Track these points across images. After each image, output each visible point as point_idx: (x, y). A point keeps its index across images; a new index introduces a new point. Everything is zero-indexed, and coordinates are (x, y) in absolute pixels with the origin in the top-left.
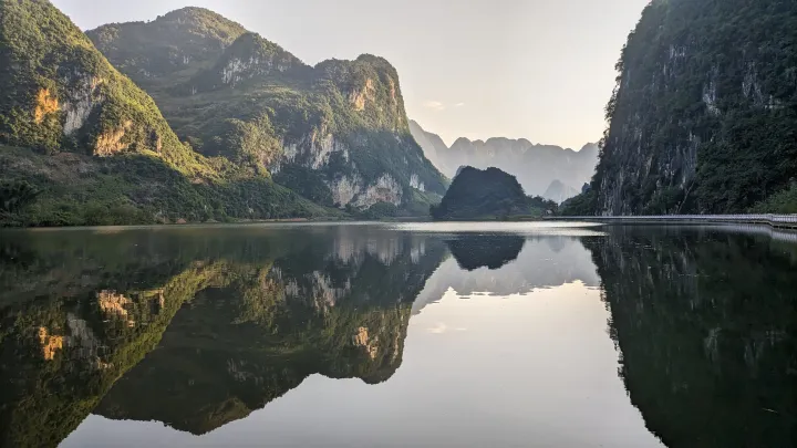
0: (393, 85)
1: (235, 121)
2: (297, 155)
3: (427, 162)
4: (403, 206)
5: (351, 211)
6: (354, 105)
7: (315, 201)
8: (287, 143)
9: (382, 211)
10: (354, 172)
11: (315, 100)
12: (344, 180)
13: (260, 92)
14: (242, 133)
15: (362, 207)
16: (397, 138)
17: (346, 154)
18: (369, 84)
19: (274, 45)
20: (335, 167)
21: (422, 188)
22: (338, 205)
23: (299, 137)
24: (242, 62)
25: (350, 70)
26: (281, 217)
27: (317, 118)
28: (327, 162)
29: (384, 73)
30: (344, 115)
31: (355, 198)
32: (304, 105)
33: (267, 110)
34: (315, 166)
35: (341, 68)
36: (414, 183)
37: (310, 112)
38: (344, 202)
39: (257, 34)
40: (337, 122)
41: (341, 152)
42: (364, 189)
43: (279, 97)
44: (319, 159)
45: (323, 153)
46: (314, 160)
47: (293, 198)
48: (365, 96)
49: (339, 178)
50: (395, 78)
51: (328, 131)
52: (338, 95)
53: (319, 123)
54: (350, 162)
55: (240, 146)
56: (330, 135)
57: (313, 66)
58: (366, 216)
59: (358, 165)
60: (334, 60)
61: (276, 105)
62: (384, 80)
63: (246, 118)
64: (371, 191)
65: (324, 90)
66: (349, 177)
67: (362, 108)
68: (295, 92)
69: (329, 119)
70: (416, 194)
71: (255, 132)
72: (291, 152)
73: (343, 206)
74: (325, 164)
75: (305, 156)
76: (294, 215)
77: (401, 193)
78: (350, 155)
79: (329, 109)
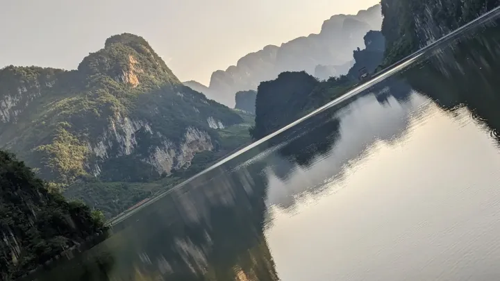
0: (148, 51)
1: (42, 148)
2: (107, 150)
3: (212, 102)
4: (217, 148)
5: (178, 174)
6: (129, 84)
7: (145, 181)
8: (94, 144)
9: (202, 160)
10: (163, 140)
11: (97, 96)
12: (158, 150)
13: (45, 113)
14: (54, 155)
15: (184, 166)
16: (179, 94)
17: (148, 128)
18: (132, 60)
19: (32, 68)
20: (145, 143)
21: (221, 126)
22: (164, 175)
23: (101, 134)
24: (12, 96)
25: (110, 56)
26: (126, 208)
27: (107, 110)
28: (136, 143)
29: (136, 44)
30: (127, 96)
31: (175, 162)
32: (89, 105)
33: (62, 125)
34: (128, 152)
35: (102, 58)
36: (212, 125)
37: (99, 107)
38: (168, 168)
39: (11, 66)
40: (124, 104)
41: (143, 128)
42: (179, 151)
43: (64, 109)
44: (128, 144)
45: (128, 137)
46: (125, 146)
47: (126, 188)
48: (134, 72)
49: (154, 151)
50: (146, 44)
51: (123, 117)
52: (112, 82)
53: (111, 113)
54: (155, 134)
55: (59, 167)
56: (126, 119)
57: (76, 69)
58: (193, 171)
59: (163, 133)
60: (92, 55)
61: (66, 117)
62: (140, 51)
63: (49, 140)
64: (185, 148)
65: (99, 84)
66: (161, 146)
67: (138, 83)
68: (74, 99)
69: (118, 106)
70: (220, 133)
71: (64, 148)
72: (101, 151)
73: (169, 174)
74: (134, 145)
75: (115, 148)
76: (136, 200)
77: (209, 138)
78: (151, 127)
79: (112, 98)
